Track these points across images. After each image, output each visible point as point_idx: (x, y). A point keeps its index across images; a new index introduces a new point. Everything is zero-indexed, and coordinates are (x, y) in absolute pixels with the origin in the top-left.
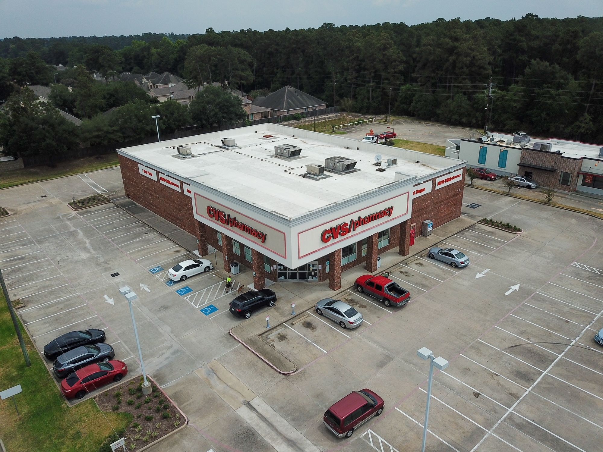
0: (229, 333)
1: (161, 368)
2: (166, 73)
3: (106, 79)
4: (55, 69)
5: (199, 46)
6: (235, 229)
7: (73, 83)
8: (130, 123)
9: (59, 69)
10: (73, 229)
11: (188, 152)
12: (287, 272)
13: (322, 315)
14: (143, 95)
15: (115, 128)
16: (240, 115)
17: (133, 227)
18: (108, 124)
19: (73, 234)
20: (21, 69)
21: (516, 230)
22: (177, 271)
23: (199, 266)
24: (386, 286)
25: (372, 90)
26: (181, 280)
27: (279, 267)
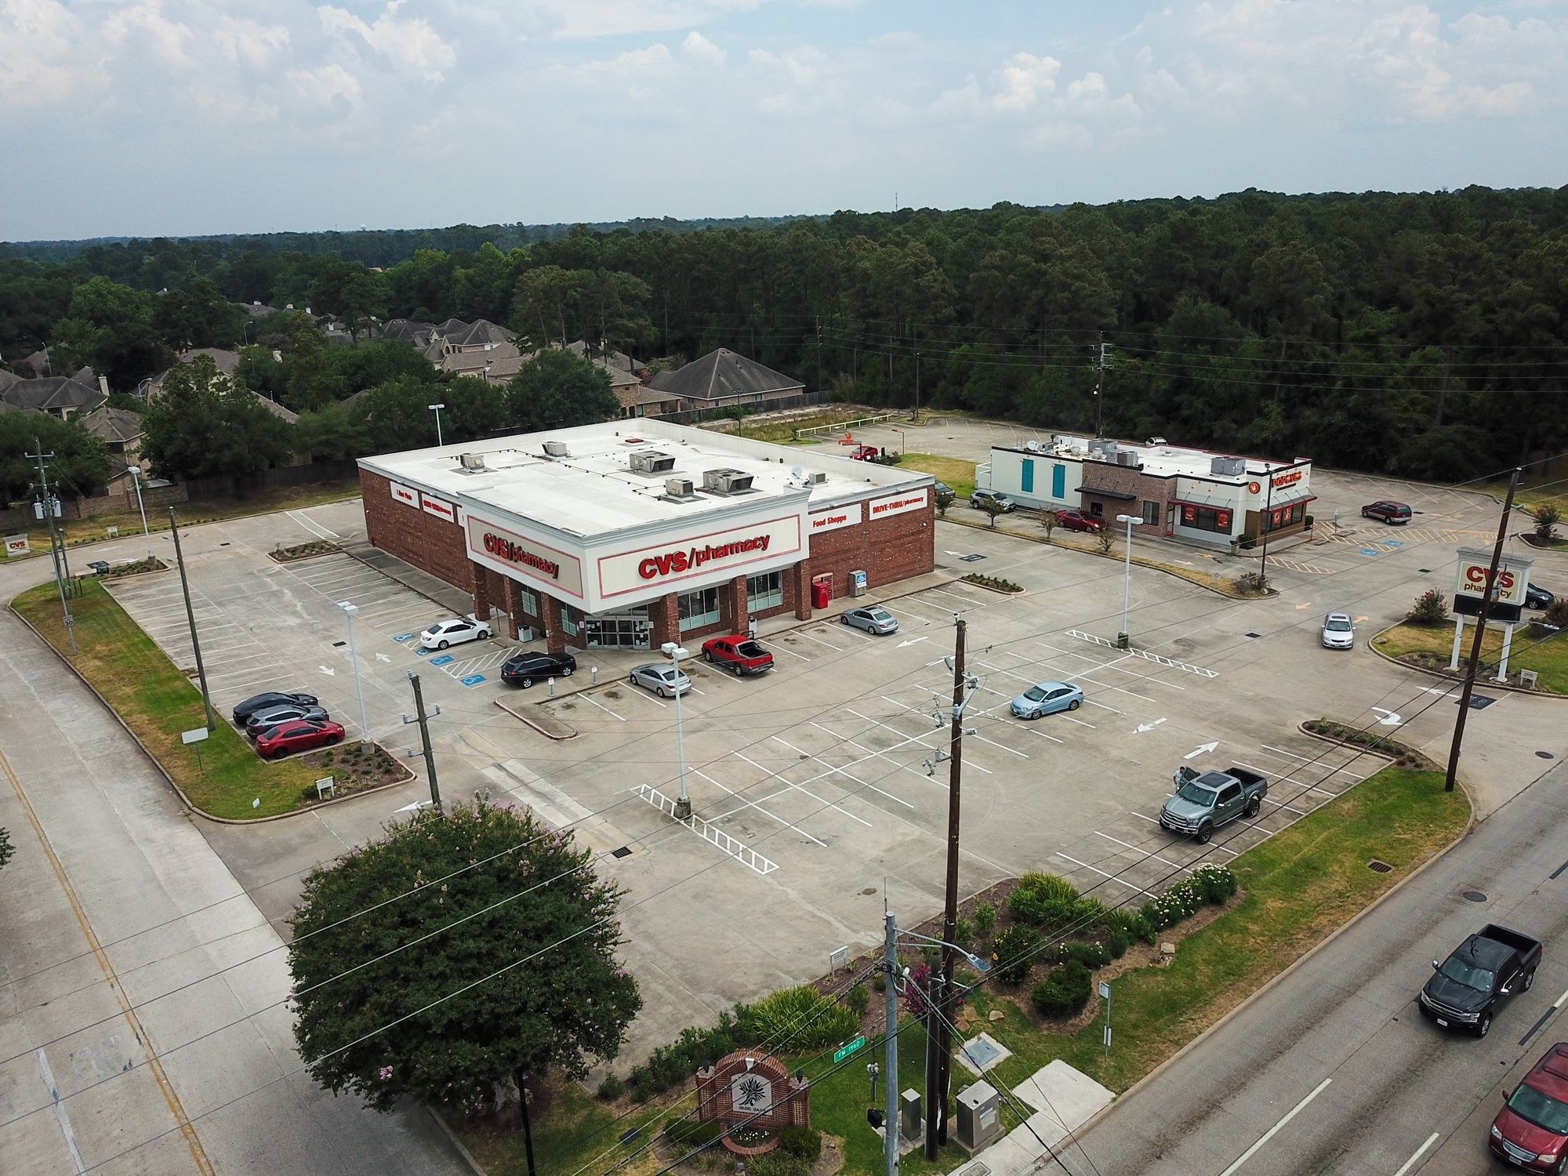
0: (495, 703)
1: (391, 735)
2: (480, 322)
3: (354, 333)
4: (246, 312)
5: (542, 268)
6: (521, 565)
7: (284, 342)
8: (388, 419)
9: (254, 314)
10: (275, 588)
11: (478, 462)
12: (602, 633)
13: (637, 684)
14: (423, 370)
15: (359, 428)
16: (607, 406)
17: (377, 586)
18: (347, 419)
19: (275, 595)
20: (178, 314)
21: (1015, 589)
22: (434, 633)
23: (469, 628)
24: (737, 645)
25: (894, 358)
26: (439, 649)
27: (589, 626)
